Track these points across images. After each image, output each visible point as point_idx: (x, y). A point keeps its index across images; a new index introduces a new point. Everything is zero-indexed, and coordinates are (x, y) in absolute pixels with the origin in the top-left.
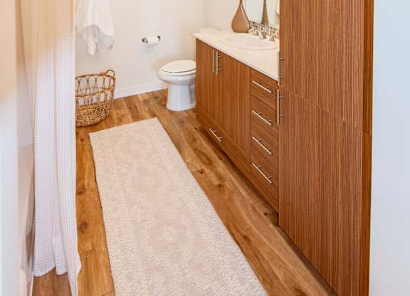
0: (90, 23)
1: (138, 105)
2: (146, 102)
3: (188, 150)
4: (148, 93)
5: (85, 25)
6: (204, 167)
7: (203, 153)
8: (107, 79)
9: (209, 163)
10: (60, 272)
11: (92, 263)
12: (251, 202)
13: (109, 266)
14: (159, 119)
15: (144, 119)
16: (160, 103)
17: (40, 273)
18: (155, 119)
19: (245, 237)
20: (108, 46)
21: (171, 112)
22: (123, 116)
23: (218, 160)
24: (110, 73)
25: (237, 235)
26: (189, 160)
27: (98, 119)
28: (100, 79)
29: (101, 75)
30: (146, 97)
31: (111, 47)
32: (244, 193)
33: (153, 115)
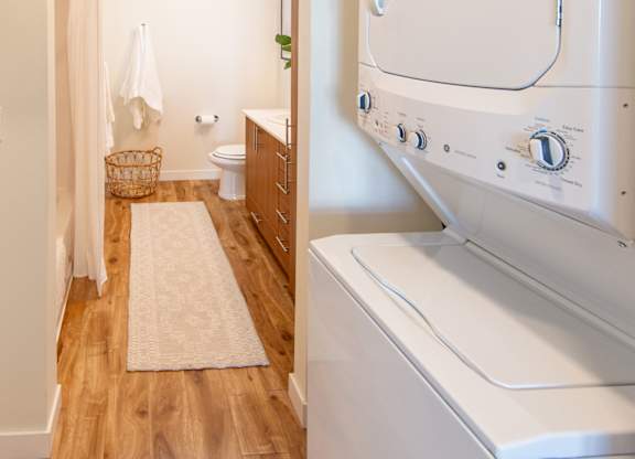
0: (136, 95)
1: (187, 189)
2: (197, 188)
3: (227, 231)
4: (202, 181)
5: (131, 97)
6: (238, 246)
7: (241, 236)
8: (155, 157)
9: (246, 243)
10: (91, 278)
11: (116, 280)
12: (275, 276)
13: (128, 284)
14: (206, 203)
15: (190, 200)
16: (212, 191)
17: (77, 275)
18: (202, 203)
19: (255, 295)
20: (156, 120)
21: (222, 200)
22: (168, 196)
23: (257, 244)
24: (158, 151)
25: (247, 292)
26: (224, 238)
27: (142, 194)
28: (147, 157)
29: (149, 152)
30: (199, 184)
31: (159, 122)
32: (271, 269)
33: (201, 199)
